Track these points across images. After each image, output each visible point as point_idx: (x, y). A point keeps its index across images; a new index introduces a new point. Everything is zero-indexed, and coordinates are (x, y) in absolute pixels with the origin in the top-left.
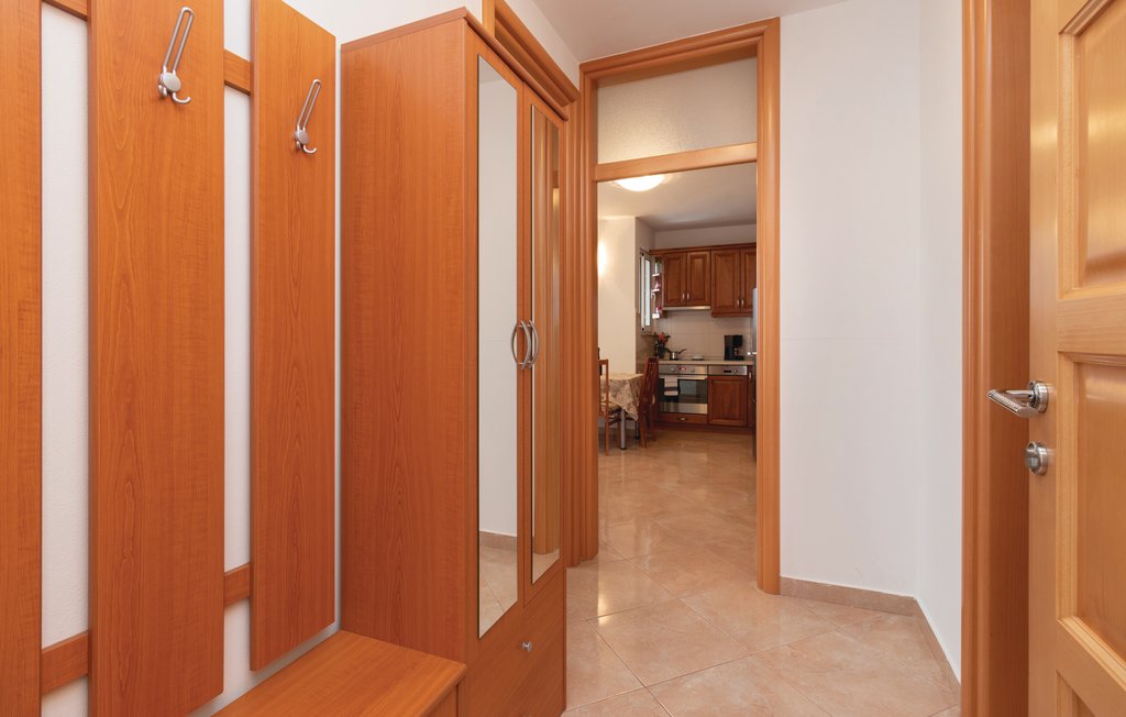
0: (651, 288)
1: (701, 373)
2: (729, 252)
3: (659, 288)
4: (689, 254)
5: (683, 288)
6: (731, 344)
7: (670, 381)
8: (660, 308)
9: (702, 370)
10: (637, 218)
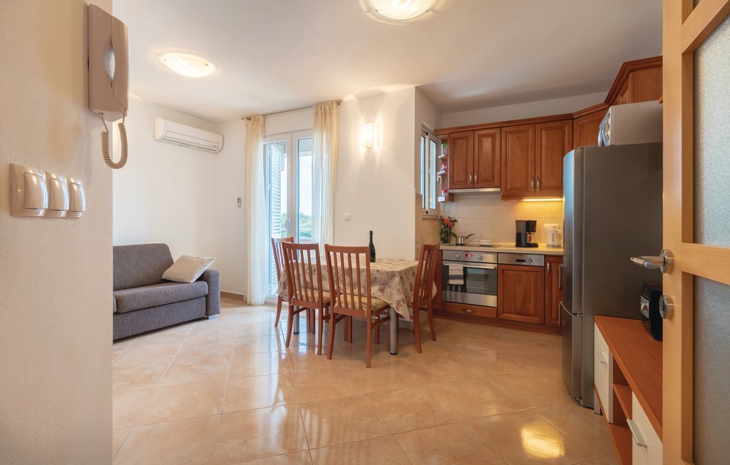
0: (437, 170)
1: (489, 262)
2: (521, 128)
3: (445, 170)
4: (477, 133)
5: (470, 169)
6: (523, 230)
7: (455, 269)
8: (446, 191)
9: (490, 258)
10: (417, 88)
